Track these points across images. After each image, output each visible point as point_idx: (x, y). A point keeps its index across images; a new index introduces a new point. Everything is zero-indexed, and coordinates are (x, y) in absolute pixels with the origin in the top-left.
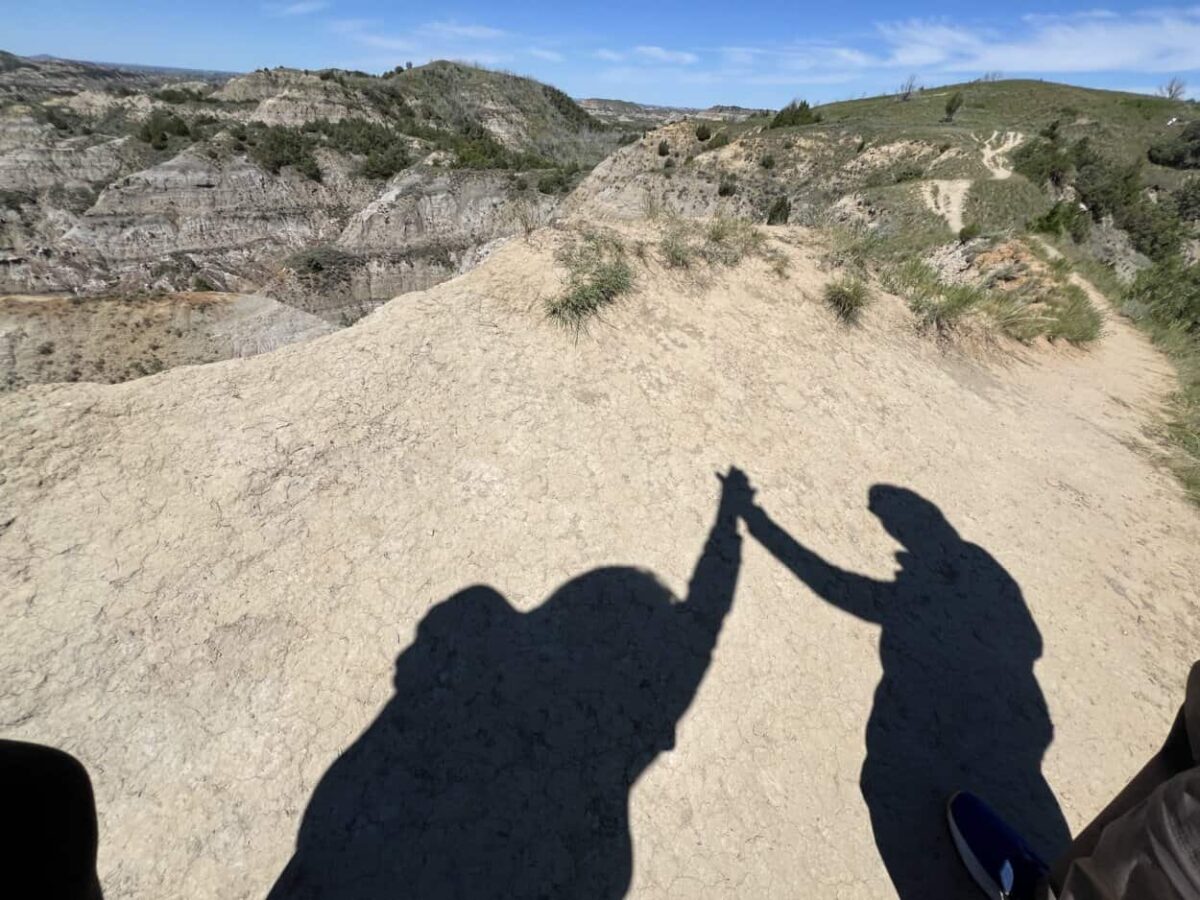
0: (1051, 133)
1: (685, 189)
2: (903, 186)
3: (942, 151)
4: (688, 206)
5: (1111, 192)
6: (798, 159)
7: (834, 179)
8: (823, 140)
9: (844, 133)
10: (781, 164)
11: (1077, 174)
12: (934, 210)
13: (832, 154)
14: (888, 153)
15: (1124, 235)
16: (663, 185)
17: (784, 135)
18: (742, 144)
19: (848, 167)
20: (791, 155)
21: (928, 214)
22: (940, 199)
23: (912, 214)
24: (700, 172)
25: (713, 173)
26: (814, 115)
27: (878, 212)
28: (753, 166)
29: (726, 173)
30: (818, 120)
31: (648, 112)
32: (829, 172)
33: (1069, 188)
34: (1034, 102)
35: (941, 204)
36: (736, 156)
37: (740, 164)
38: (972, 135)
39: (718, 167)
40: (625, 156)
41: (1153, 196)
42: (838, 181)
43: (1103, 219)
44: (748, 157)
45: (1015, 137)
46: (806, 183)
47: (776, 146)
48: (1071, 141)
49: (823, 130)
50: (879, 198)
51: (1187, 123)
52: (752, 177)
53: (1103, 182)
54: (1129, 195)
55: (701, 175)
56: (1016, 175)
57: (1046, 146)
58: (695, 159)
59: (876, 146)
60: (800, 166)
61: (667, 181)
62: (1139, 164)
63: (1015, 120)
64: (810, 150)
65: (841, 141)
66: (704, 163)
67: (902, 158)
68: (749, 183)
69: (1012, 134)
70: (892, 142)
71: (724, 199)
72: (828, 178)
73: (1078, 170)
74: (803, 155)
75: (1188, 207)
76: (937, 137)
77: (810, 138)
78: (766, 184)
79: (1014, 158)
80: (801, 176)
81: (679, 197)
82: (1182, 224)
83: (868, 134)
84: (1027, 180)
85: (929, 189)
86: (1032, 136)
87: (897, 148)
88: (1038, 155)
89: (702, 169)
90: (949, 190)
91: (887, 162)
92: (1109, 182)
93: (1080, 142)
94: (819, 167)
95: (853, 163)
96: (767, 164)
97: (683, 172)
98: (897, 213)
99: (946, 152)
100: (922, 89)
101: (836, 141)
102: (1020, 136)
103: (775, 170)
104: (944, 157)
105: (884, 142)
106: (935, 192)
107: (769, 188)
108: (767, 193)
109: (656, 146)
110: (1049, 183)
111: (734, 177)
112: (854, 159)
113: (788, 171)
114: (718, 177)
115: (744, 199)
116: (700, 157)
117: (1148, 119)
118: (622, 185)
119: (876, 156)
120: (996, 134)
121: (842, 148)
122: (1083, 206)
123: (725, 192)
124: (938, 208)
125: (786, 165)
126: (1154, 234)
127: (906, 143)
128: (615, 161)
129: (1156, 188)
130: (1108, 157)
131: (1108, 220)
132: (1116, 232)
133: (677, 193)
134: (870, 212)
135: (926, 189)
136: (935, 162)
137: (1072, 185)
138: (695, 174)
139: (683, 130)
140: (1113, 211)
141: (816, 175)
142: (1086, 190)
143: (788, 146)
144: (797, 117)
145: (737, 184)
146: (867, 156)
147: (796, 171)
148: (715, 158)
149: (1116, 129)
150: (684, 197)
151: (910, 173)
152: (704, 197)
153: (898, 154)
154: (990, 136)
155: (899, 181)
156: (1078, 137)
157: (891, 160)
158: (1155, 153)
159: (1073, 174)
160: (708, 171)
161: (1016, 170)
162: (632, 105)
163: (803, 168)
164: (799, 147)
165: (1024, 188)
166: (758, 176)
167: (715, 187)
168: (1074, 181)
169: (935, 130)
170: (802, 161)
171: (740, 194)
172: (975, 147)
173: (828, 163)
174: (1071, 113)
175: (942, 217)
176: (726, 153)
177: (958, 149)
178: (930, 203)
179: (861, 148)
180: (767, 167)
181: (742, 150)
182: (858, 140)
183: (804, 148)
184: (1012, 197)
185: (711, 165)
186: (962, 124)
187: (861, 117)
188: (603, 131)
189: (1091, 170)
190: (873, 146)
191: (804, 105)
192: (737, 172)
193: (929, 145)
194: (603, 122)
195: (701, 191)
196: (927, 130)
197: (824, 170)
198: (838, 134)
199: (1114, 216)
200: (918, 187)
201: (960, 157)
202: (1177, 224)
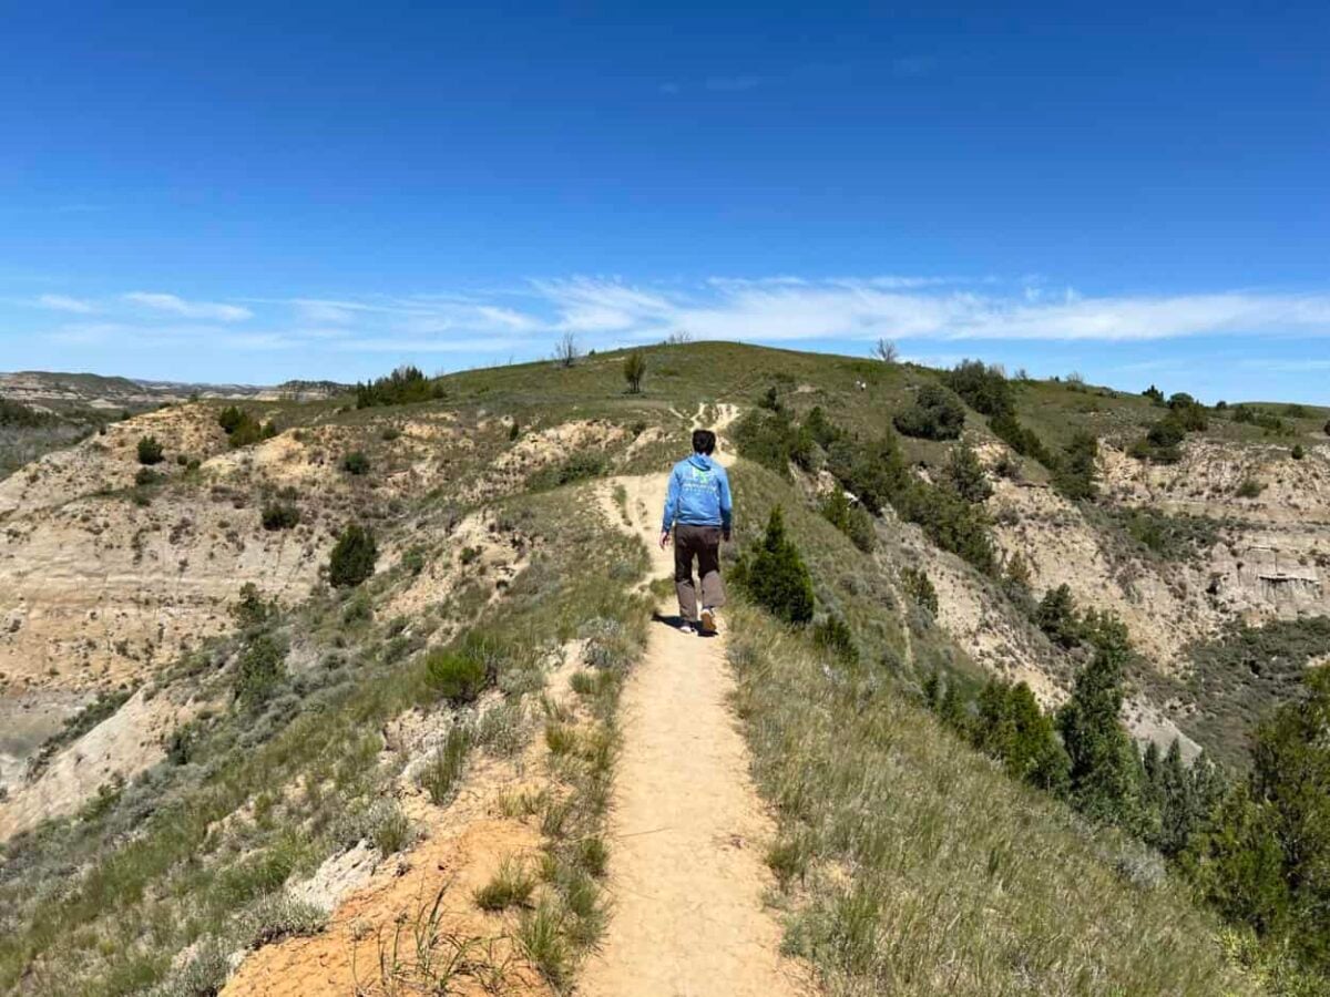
0: (770, 401)
1: (185, 523)
2: (566, 491)
3: (637, 433)
4: (197, 557)
5: (875, 475)
6: (411, 456)
7: (481, 485)
8: (450, 424)
9: (482, 412)
10: (382, 467)
11: (826, 454)
12: (623, 527)
13: (471, 445)
14: (559, 441)
15: (914, 530)
16: (132, 520)
17: (379, 419)
18: (297, 437)
19: (501, 463)
20: (398, 450)
21: (613, 537)
22: (631, 506)
23: (587, 539)
24: (215, 490)
25: (246, 489)
26: (432, 387)
27: (527, 542)
28: (327, 472)
29: (274, 487)
30: (439, 394)
31: (156, 394)
32: (471, 473)
33: (824, 473)
34: (738, 366)
35: (634, 516)
36: (289, 457)
37: (301, 470)
38: (673, 410)
39: (255, 477)
40: (57, 469)
41: (923, 474)
42: (489, 486)
43: (883, 510)
44: (315, 457)
45: (728, 409)
46: (435, 494)
47: (370, 438)
48: (801, 413)
49: (446, 409)
50: (525, 515)
51: (917, 387)
52: (330, 491)
53: (861, 462)
54: (898, 477)
55: (219, 494)
56: (742, 461)
57: (770, 419)
58: (202, 467)
59: (537, 430)
60: (419, 468)
61: (141, 511)
62: (890, 439)
63: (724, 391)
64: (431, 439)
65: (481, 425)
66: (225, 471)
67: (583, 445)
68: (327, 502)
69: (723, 407)
70: (560, 423)
71: (277, 535)
72: (471, 483)
73: (825, 449)
74: (420, 448)
75: (967, 486)
76: (624, 414)
77: (427, 421)
78: (360, 501)
79: (736, 437)
80: (425, 482)
81: (173, 539)
82: (972, 507)
83: (523, 414)
84: (761, 468)
85: (609, 492)
86: (750, 409)
87: (571, 431)
88: (765, 431)
89: (219, 483)
90: (641, 491)
91: (560, 453)
92: (866, 462)
93: (812, 414)
94: (453, 466)
95: (508, 457)
96: (355, 467)
97: (179, 492)
98: (560, 541)
99: (642, 434)
100: (592, 353)
101: (473, 426)
102: (734, 409)
103: (373, 476)
104: (642, 440)
105: (547, 424)
106: (620, 496)
107: (368, 507)
108: (365, 516)
109: (132, 447)
110: (794, 470)
111: (291, 494)
112: (507, 450)
113: (399, 476)
114: (258, 496)
115: (320, 530)
116: (213, 463)
117: (876, 383)
118: (24, 527)
119: (540, 446)
120: (702, 407)
121: (485, 435)
122: (848, 495)
123: (276, 521)
124: (630, 524)
125: (392, 468)
126: (950, 525)
127: (582, 424)
128: (34, 479)
129: (923, 465)
130: (853, 429)
131: (888, 510)
132: (905, 526)
133: (169, 532)
134: (514, 543)
135: (603, 491)
136: (631, 448)
137: (826, 469)
138: (205, 493)
139: (190, 417)
140: (890, 499)
141: (450, 478)
142: (847, 473)
143: (390, 436)
144: (407, 391)
145: (300, 504)
146: (526, 445)
147: (414, 475)
148: (245, 462)
149: (846, 397)
150: (185, 539)
151: (582, 469)
152: (231, 536)
153: (575, 440)
154: (696, 411)
155: (563, 482)
156: (808, 407)
157: (566, 449)
158: (900, 423)
159: (818, 453)
160: (233, 486)
161: (742, 453)
162: (119, 383)
163: (426, 470)
164: (410, 436)
165: (759, 479)
166: (342, 489)
167: (253, 514)
168: (825, 463)
169: (619, 404)
170: (421, 459)
171: (307, 521)
172: (680, 425)
173: (470, 459)
174: (788, 380)
175: (637, 539)
176: (268, 453)
177: (657, 429)
178: (614, 518)
179: (514, 434)
180: (356, 472)
181: (300, 445)
182: (509, 423)
183: (420, 439)
184: (746, 494)
185: (240, 476)
186: (653, 396)
187: (507, 389)
188: (36, 425)
189: (840, 448)
190: (532, 430)
191: (414, 375)
192: (297, 485)
193: (616, 425)
194: (37, 409)
195: (223, 525)
196: (609, 405)
197: (463, 468)
198: (472, 414)
199: (894, 506)
200: (590, 491)
201: (663, 439)
202: (967, 508)
